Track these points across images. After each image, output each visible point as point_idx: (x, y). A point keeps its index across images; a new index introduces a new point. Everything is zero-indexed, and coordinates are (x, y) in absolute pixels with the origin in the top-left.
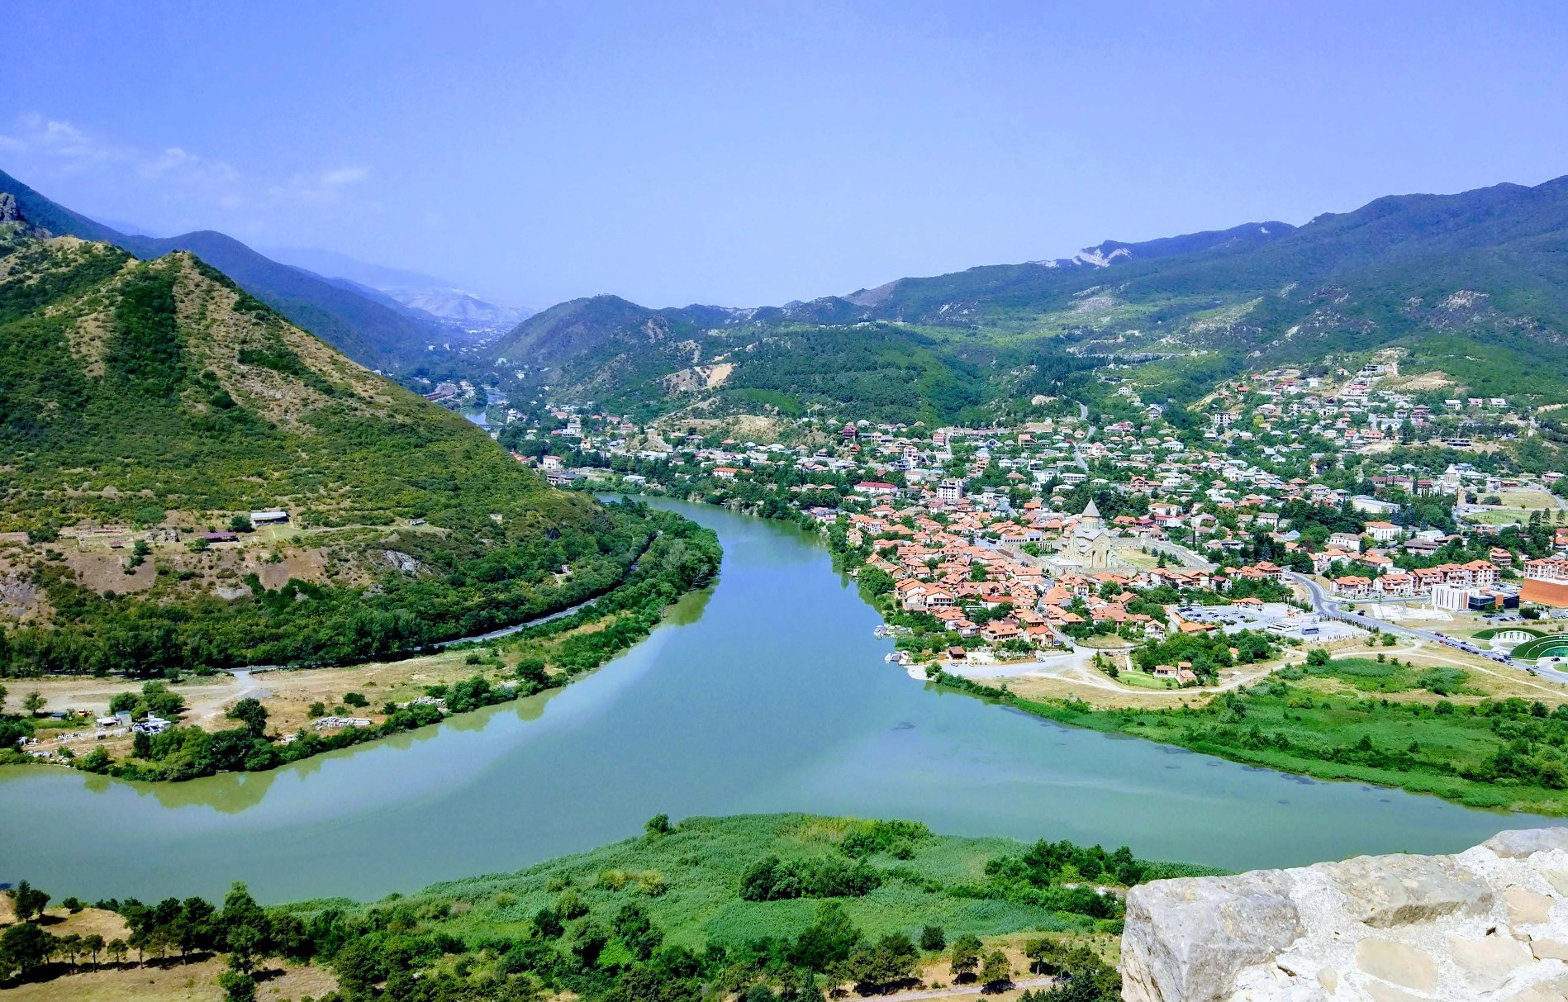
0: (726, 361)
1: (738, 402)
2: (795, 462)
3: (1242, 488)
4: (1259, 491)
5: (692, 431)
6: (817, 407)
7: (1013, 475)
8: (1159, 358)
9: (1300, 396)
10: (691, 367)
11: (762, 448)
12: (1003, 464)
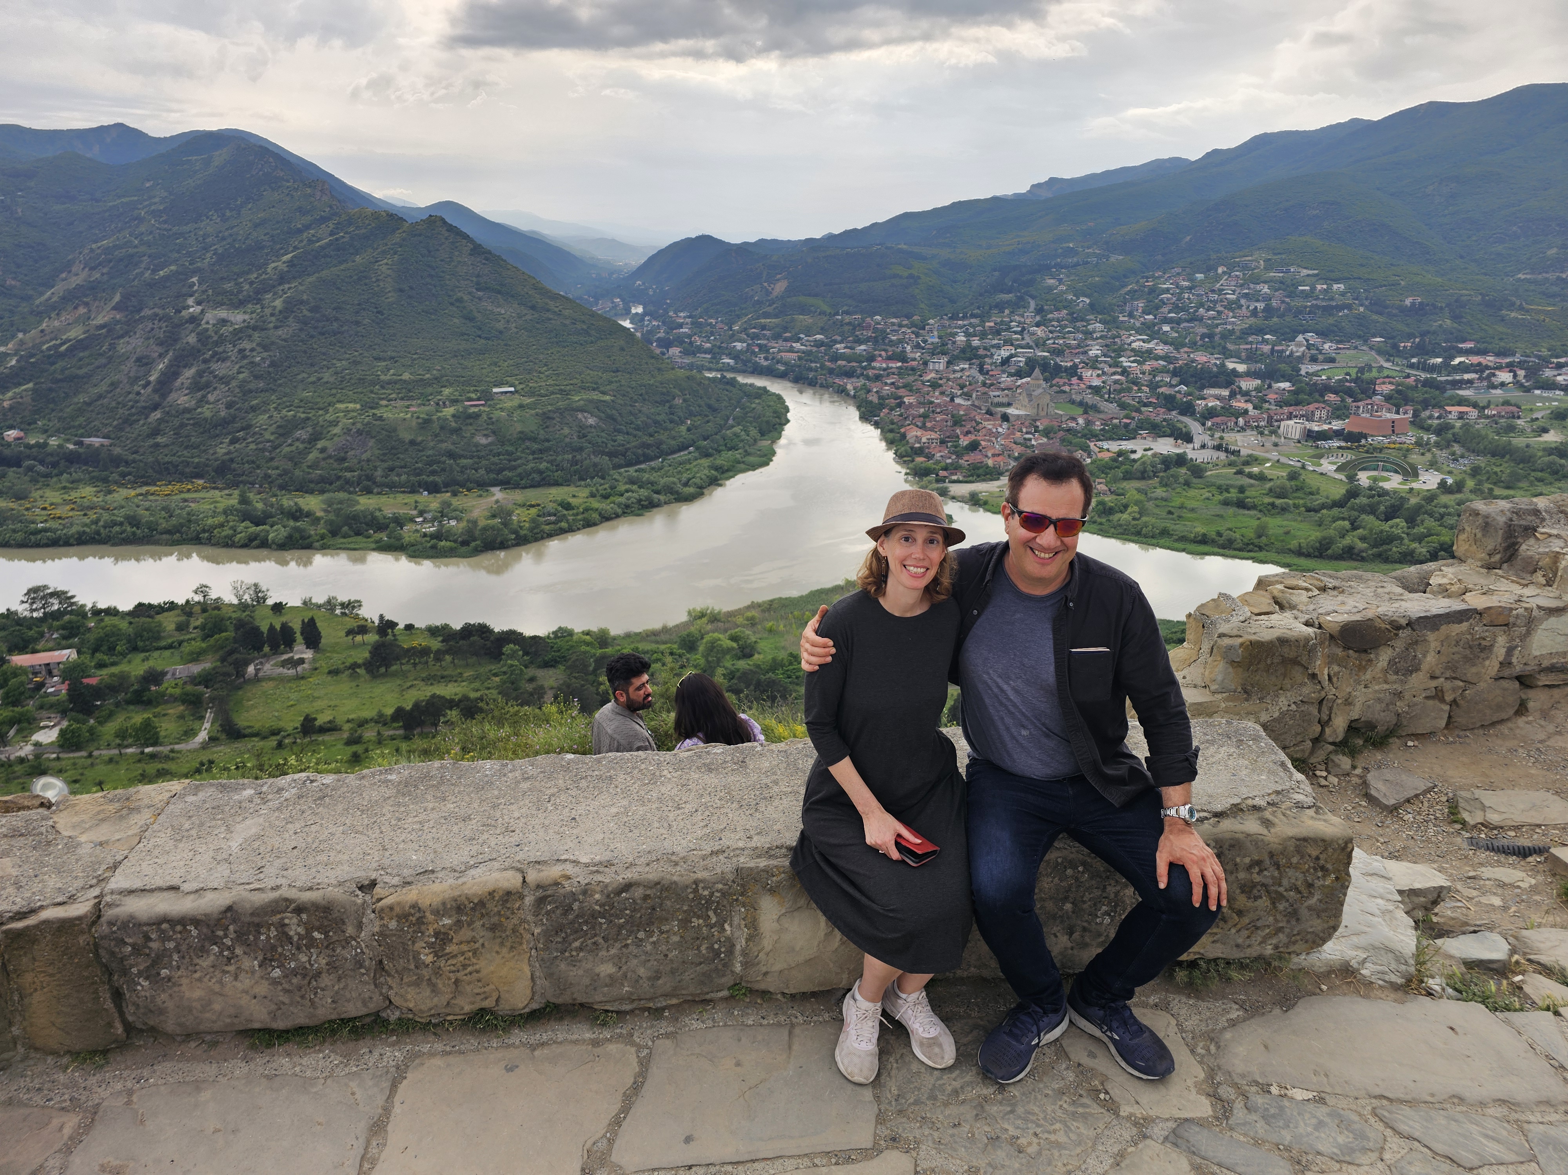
0: (784, 278)
1: (792, 306)
2: (831, 347)
3: (1144, 356)
4: (1157, 358)
5: (763, 327)
6: (845, 308)
7: (981, 352)
8: (1087, 263)
9: (1190, 288)
10: (762, 283)
11: (811, 339)
12: (976, 342)
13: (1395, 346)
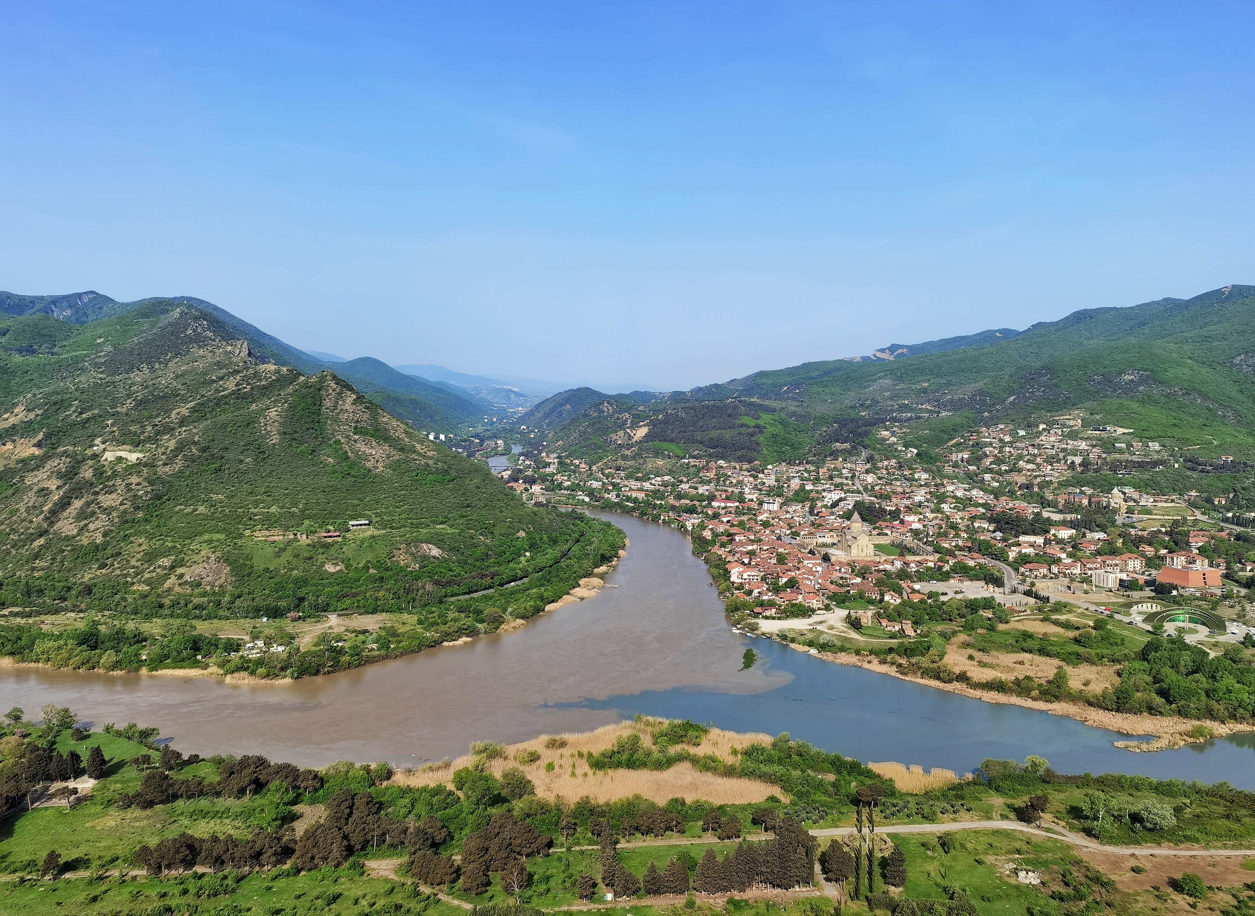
0: (645, 425)
1: (648, 450)
2: (677, 486)
3: (965, 503)
4: (977, 505)
5: (619, 468)
6: (696, 452)
7: (812, 495)
8: (919, 418)
9: (1012, 443)
10: (624, 430)
12: (809, 487)
13: (1209, 501)
